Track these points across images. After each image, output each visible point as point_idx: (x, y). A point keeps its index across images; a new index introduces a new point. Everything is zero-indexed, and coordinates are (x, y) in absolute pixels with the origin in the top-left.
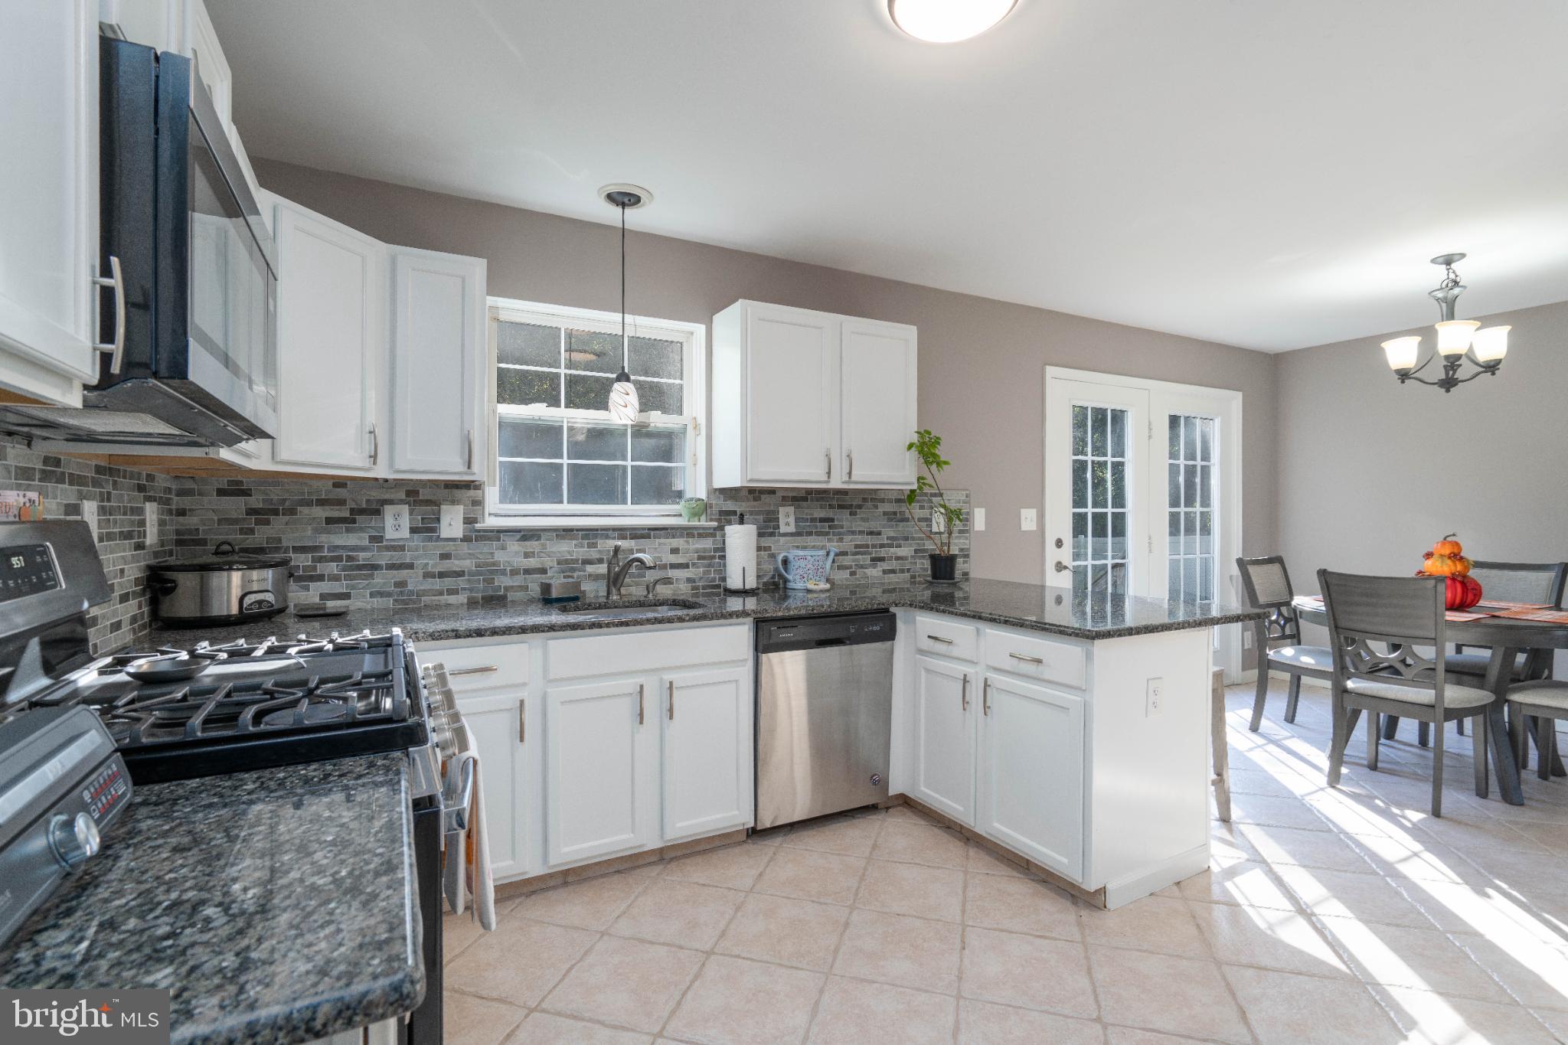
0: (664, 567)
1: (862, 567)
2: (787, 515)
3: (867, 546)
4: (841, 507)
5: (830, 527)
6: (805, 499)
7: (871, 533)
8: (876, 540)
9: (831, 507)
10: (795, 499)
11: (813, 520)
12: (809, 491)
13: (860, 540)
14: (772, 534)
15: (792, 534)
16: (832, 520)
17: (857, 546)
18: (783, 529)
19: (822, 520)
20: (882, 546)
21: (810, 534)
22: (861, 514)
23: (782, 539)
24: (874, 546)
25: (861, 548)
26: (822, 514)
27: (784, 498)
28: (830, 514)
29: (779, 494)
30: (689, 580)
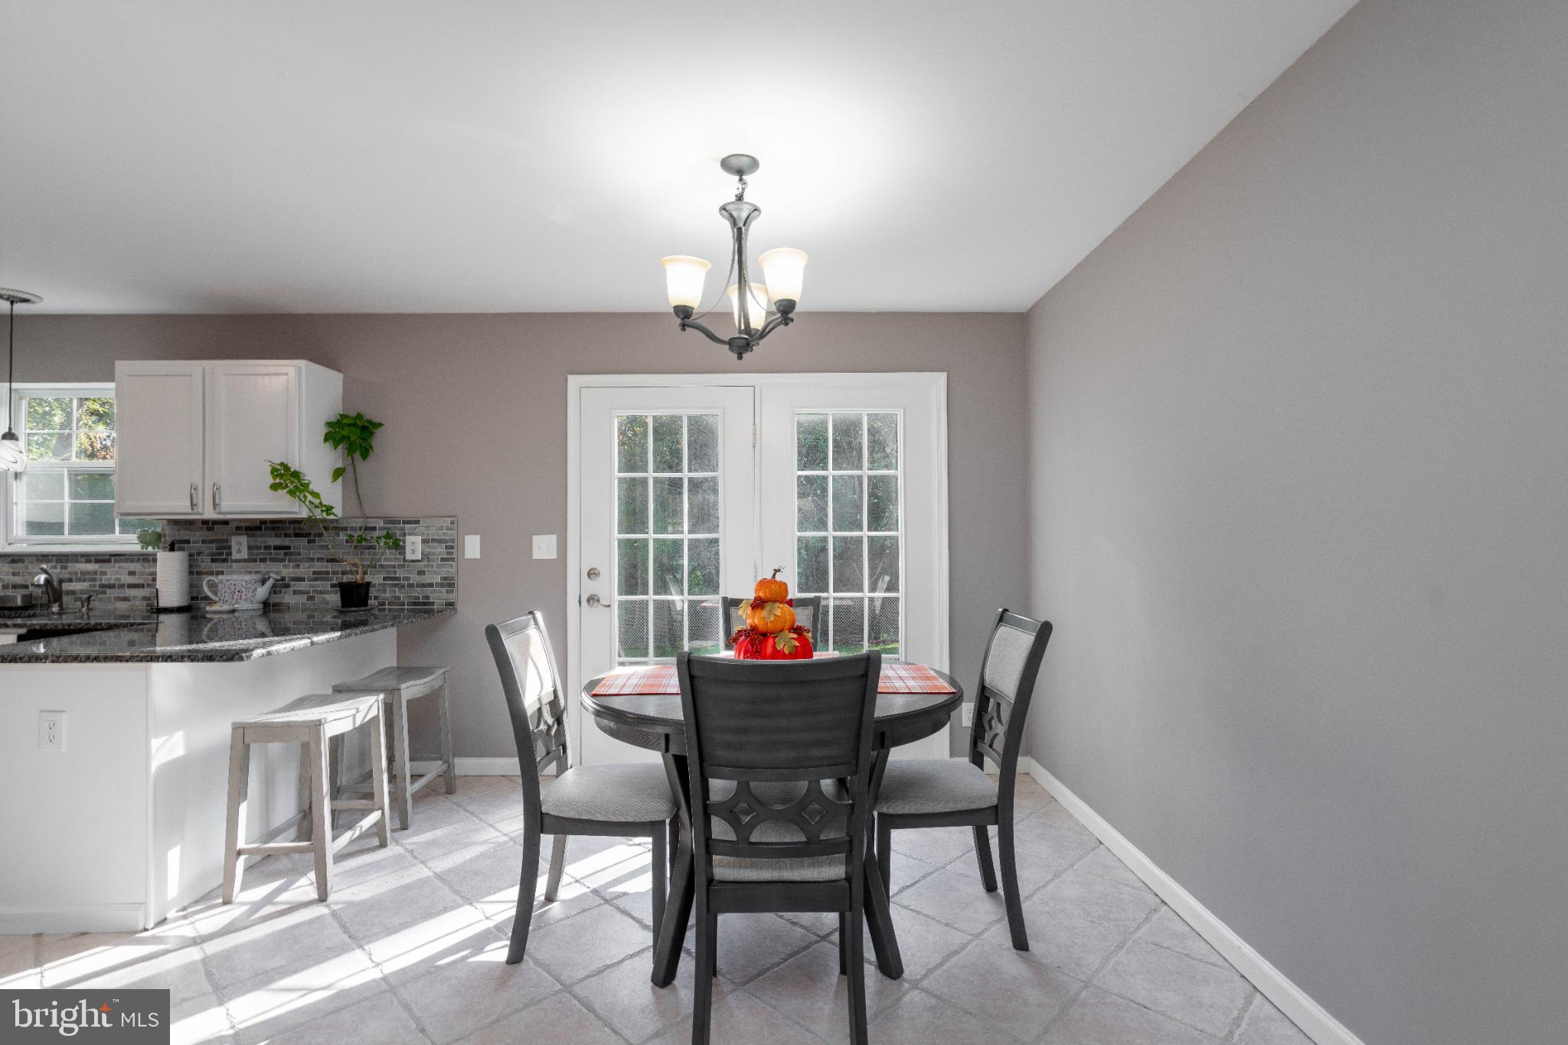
0: (122, 586)
1: (321, 592)
2: (240, 544)
3: (328, 573)
4: (297, 535)
5: (285, 554)
6: (259, 529)
7: (332, 560)
8: (337, 567)
9: (286, 535)
10: (248, 529)
11: (267, 548)
12: (263, 522)
13: (319, 566)
14: (225, 561)
15: (245, 561)
16: (289, 548)
17: (315, 573)
18: (235, 556)
19: (276, 548)
20: (344, 573)
21: (263, 560)
22: (319, 542)
23: (234, 565)
24: (334, 573)
25: (318, 576)
26: (278, 542)
27: (238, 528)
28: (286, 542)
29: (232, 525)
30: (145, 598)
